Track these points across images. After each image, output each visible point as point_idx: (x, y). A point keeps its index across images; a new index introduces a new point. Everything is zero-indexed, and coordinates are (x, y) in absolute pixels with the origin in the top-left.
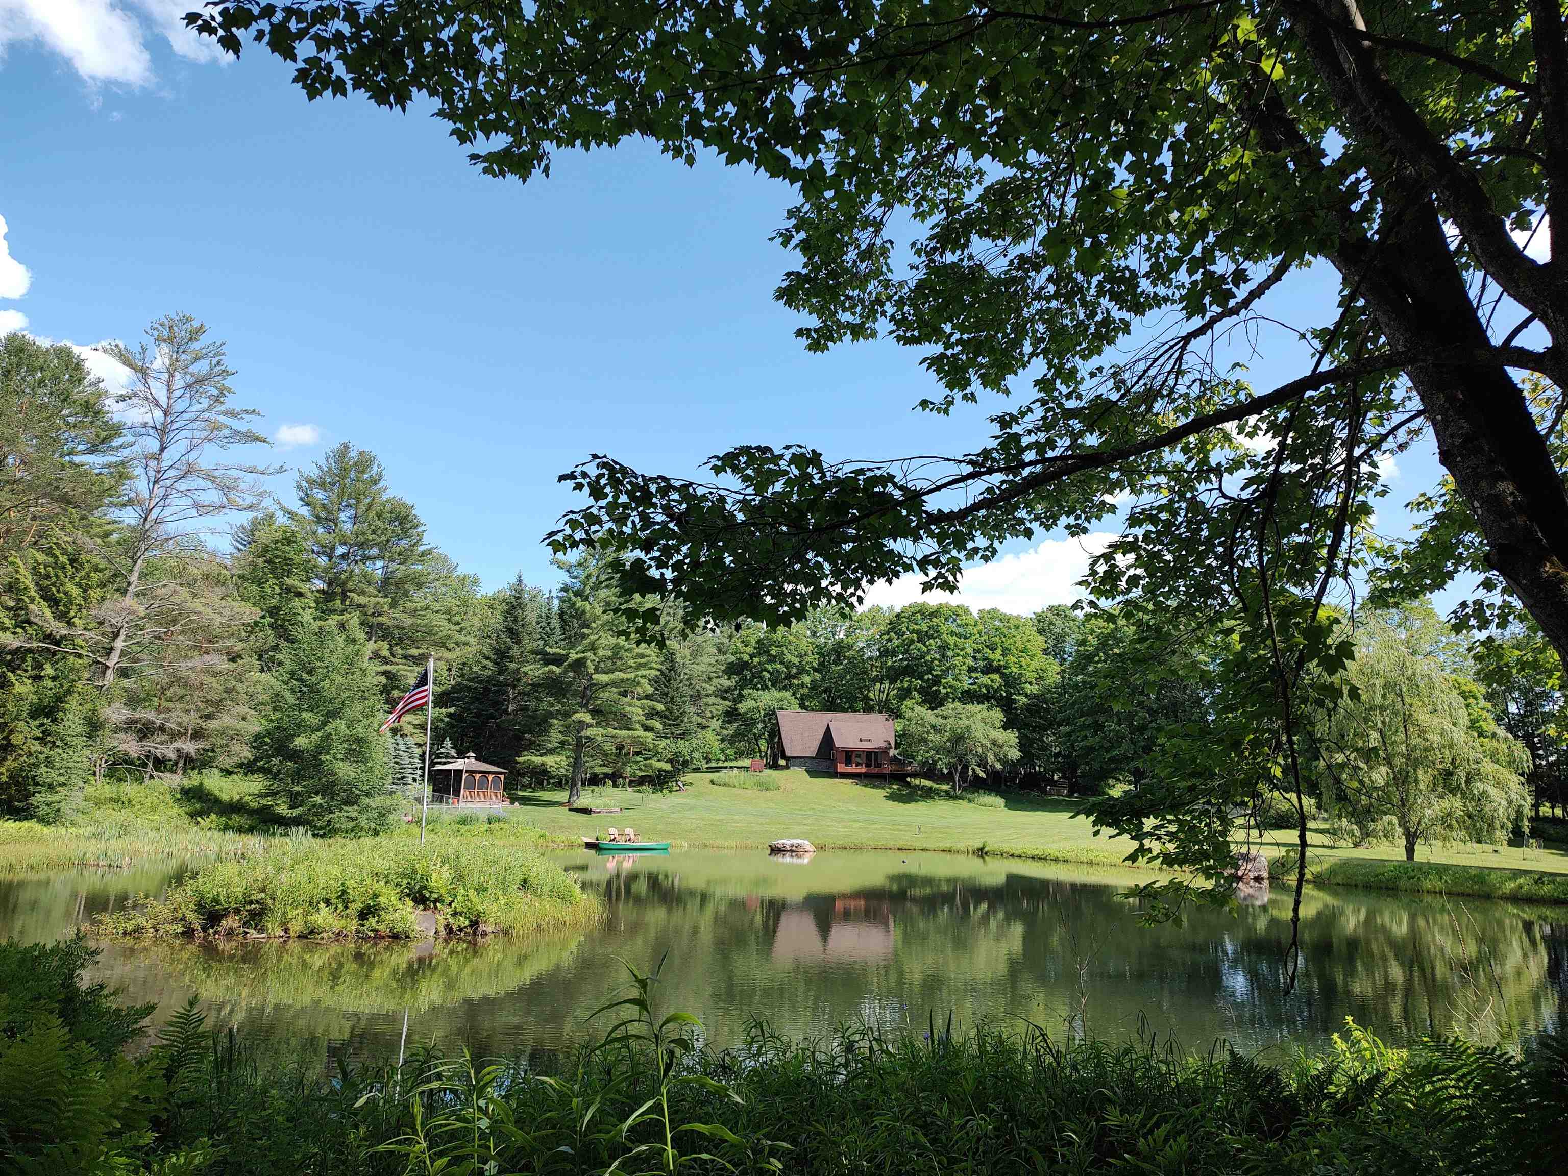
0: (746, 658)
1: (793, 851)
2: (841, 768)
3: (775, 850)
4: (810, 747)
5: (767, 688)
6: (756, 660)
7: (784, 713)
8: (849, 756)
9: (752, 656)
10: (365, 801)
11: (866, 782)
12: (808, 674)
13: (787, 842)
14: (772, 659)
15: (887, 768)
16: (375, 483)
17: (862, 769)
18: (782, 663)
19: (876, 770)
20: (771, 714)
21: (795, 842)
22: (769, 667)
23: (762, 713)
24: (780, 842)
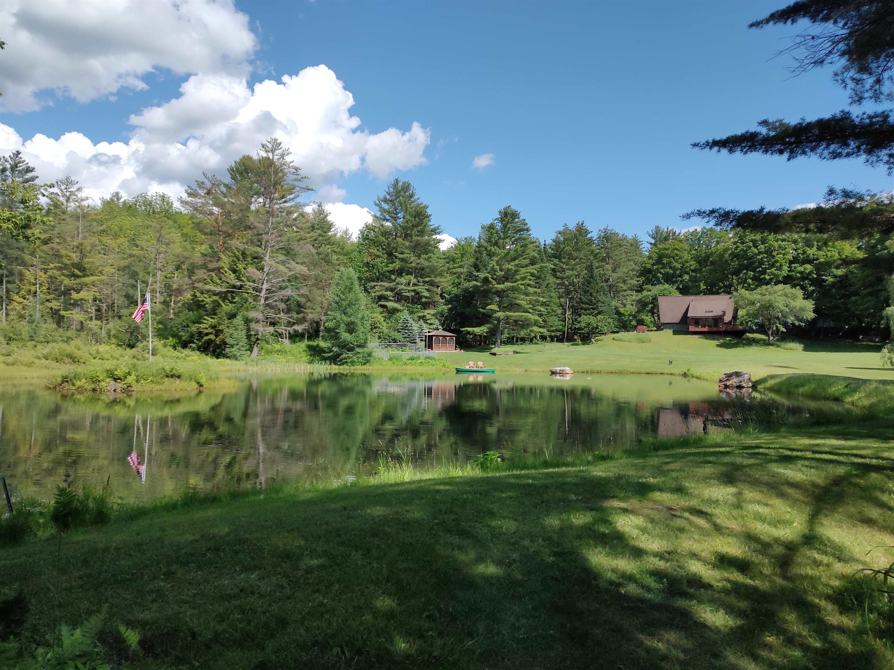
0: (649, 266)
1: (562, 373)
2: (692, 328)
3: (553, 373)
4: (676, 317)
5: (661, 283)
6: (655, 267)
7: (664, 298)
8: (697, 321)
9: (653, 265)
10: (358, 350)
11: (708, 336)
12: (688, 273)
13: (558, 369)
14: (664, 266)
15: (722, 328)
16: (411, 197)
17: (706, 329)
18: (671, 268)
19: (715, 329)
20: (655, 299)
21: (562, 368)
22: (662, 271)
23: (651, 298)
24: (554, 369)
